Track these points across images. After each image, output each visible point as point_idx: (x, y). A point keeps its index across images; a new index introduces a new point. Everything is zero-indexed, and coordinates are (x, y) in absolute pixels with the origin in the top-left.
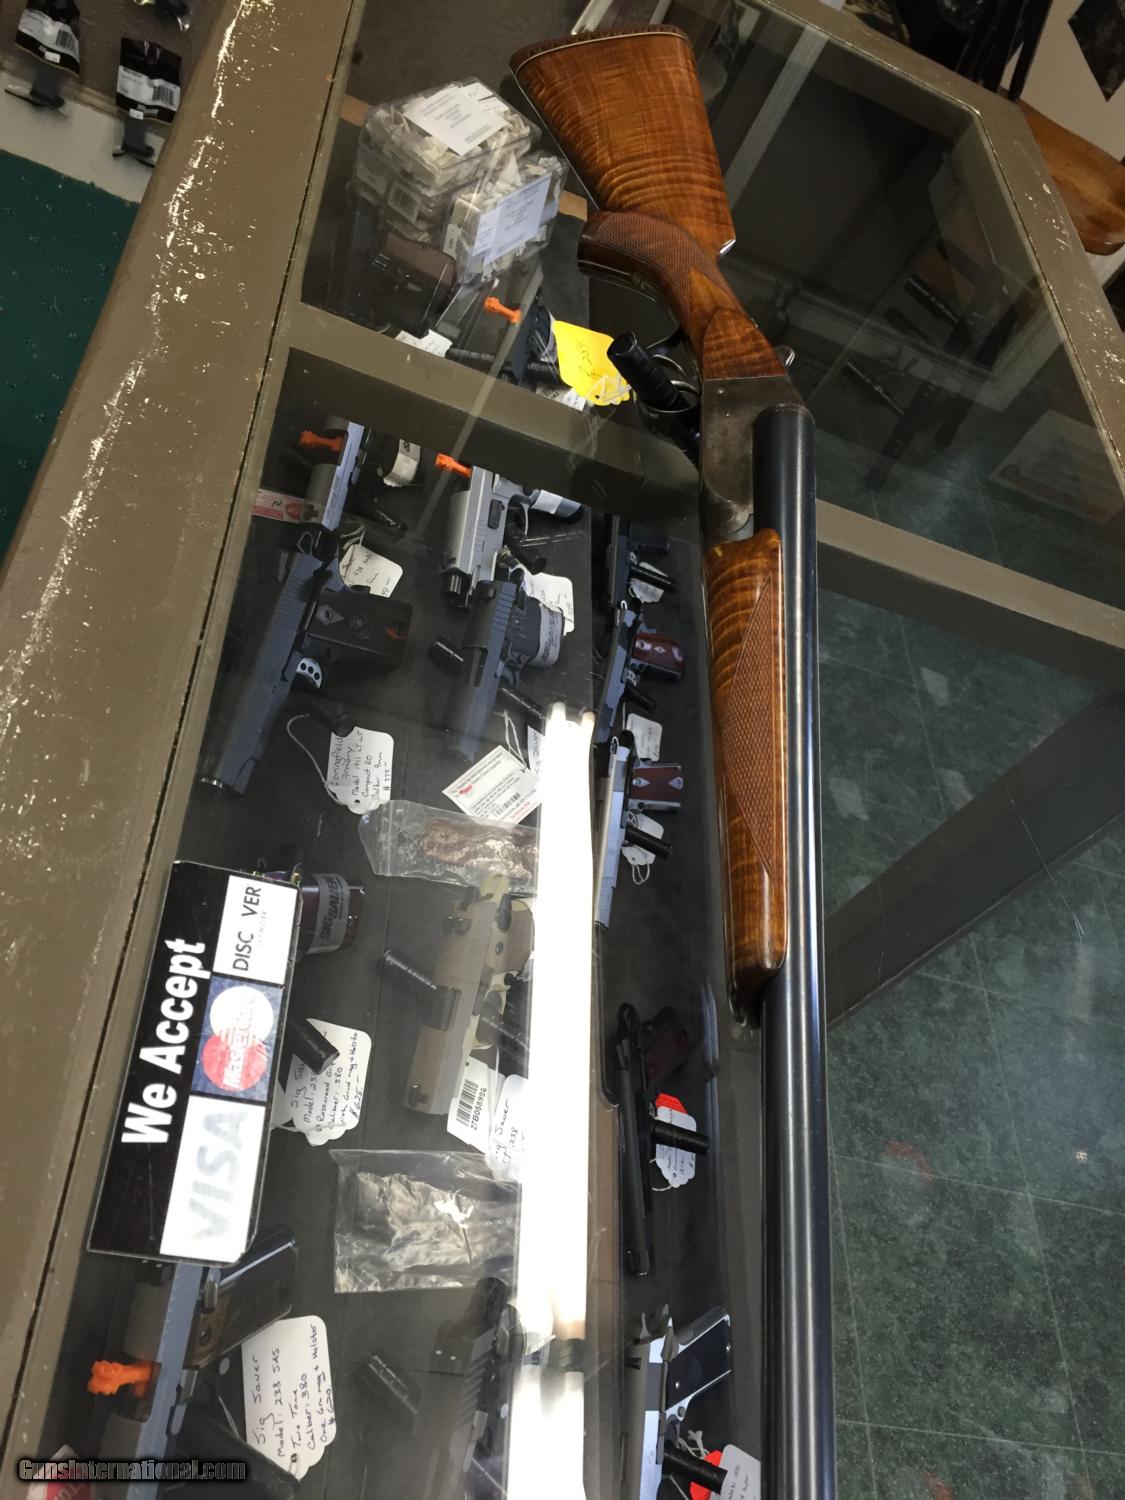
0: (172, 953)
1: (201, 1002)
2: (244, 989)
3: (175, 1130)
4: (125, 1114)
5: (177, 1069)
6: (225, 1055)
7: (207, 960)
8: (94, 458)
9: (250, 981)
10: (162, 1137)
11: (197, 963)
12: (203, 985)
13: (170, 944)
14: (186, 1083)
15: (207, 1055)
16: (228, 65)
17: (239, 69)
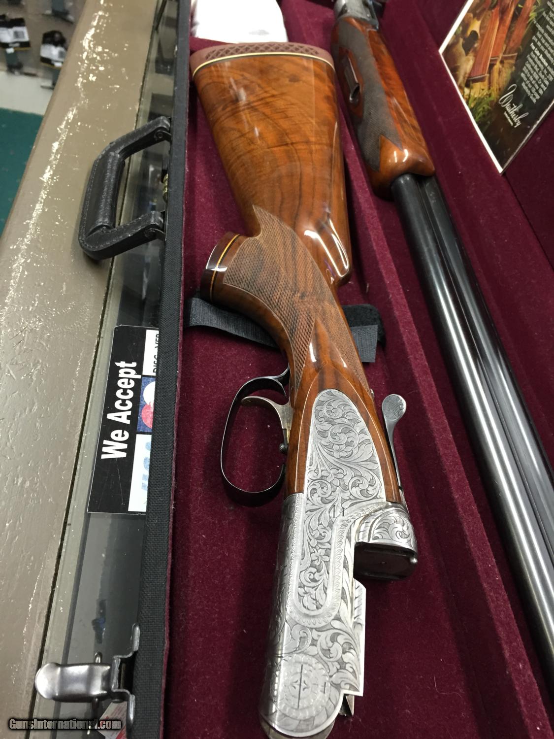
0: (120, 368)
1: (137, 390)
3: (130, 451)
5: (128, 422)
7: (139, 370)
8: (54, 151)
10: (123, 455)
11: (133, 372)
12: (138, 382)
13: (117, 364)
14: (134, 428)
15: (144, 414)
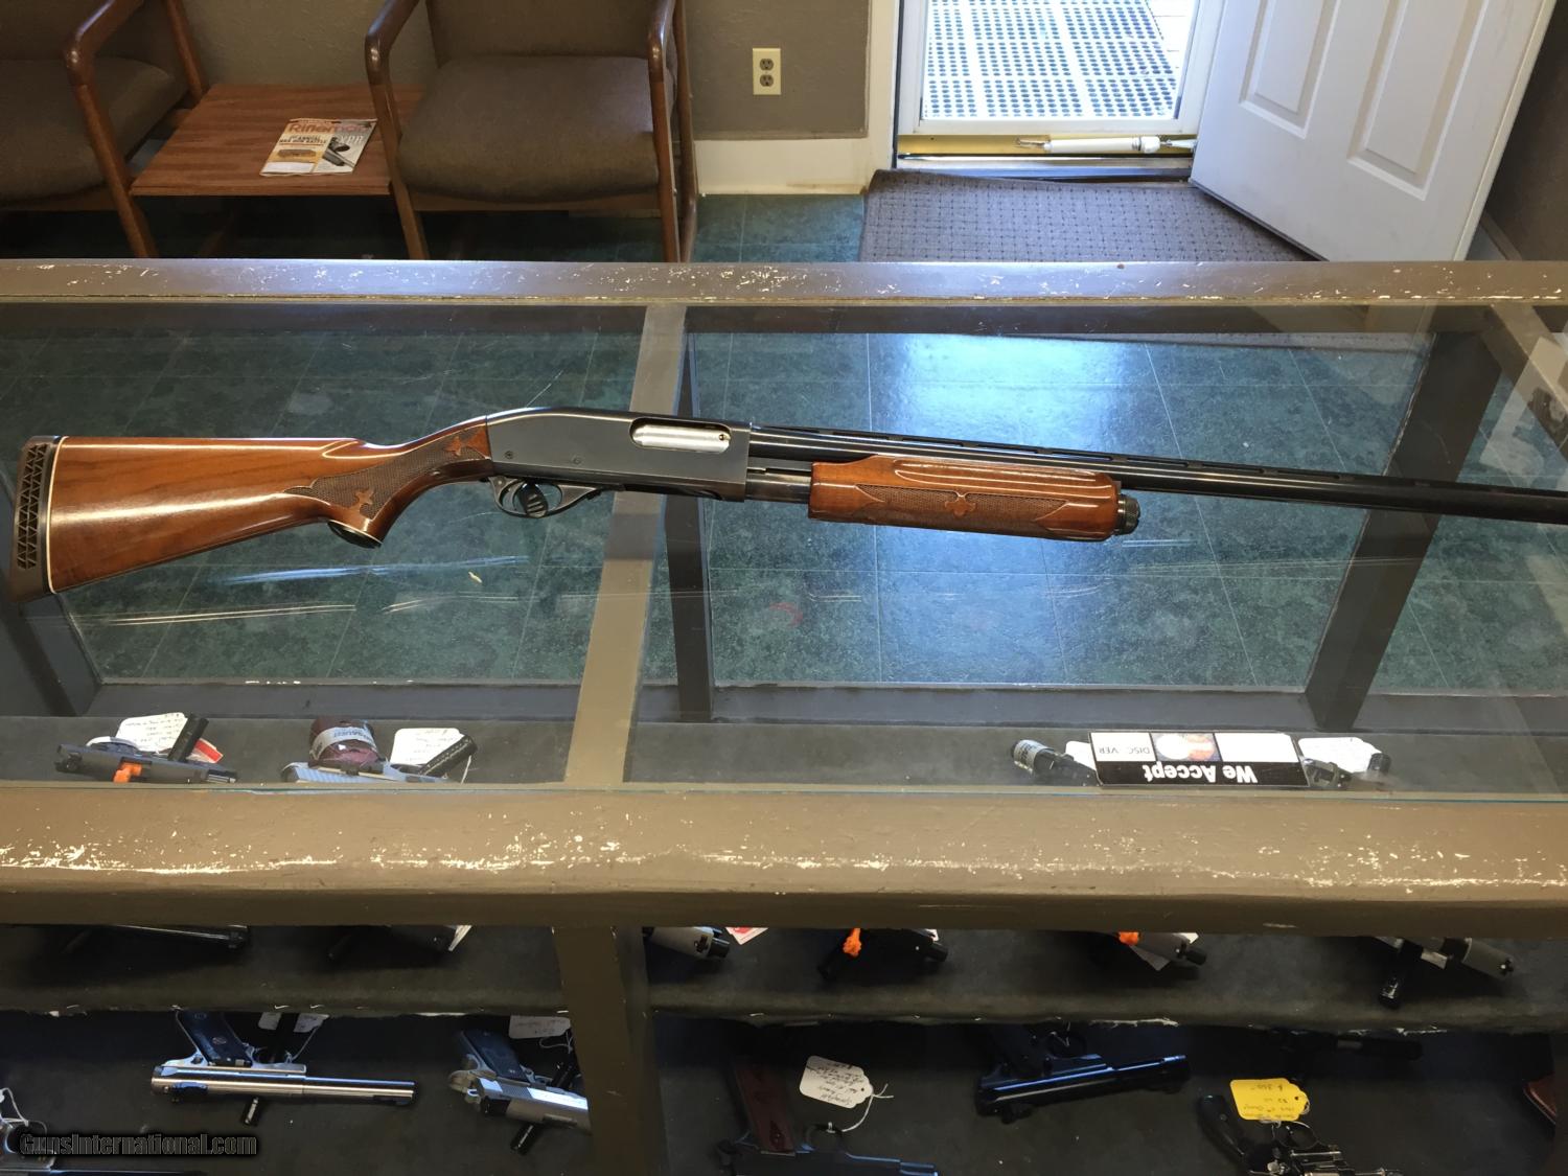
0: (1154, 778)
1: (1175, 764)
2: (1158, 747)
3: (1243, 765)
4: (1244, 783)
5: (1213, 768)
6: (1197, 751)
7: (1151, 764)
9: (1153, 745)
10: (1248, 768)
11: (1154, 768)
12: (1165, 763)
13: (1150, 779)
14: (1220, 764)
15: (1200, 758)
16: (233, 863)
17: (233, 855)
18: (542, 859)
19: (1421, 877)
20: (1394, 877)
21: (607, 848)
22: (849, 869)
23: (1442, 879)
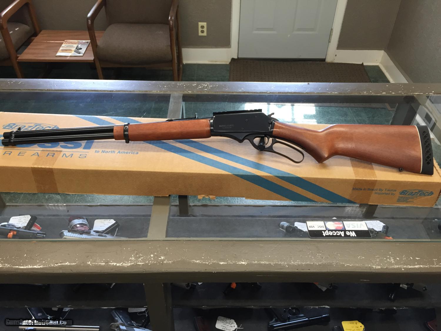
1: (332, 231)
2: (327, 226)
3: (352, 231)
5: (343, 232)
6: (338, 227)
9: (325, 225)
11: (326, 232)
13: (324, 235)
14: (345, 231)
15: (339, 229)
16: (44, 264)
17: (44, 262)
18: (140, 262)
19: (407, 265)
20: (399, 265)
21: (161, 259)
22: (235, 264)
23: (412, 266)
